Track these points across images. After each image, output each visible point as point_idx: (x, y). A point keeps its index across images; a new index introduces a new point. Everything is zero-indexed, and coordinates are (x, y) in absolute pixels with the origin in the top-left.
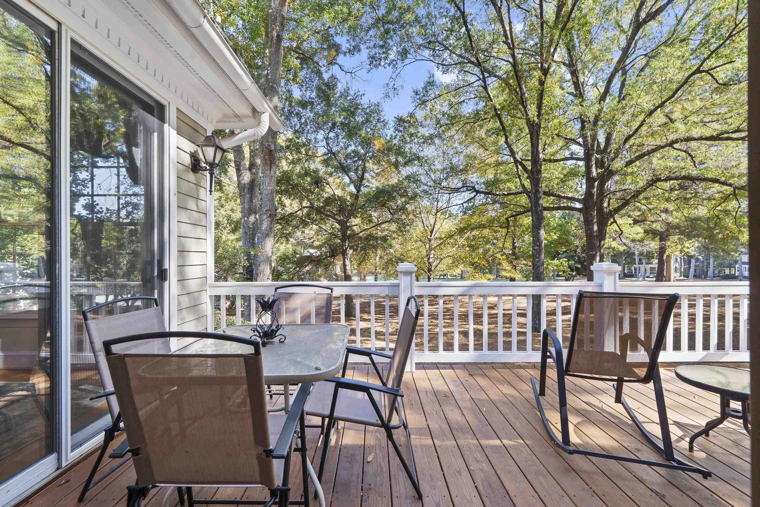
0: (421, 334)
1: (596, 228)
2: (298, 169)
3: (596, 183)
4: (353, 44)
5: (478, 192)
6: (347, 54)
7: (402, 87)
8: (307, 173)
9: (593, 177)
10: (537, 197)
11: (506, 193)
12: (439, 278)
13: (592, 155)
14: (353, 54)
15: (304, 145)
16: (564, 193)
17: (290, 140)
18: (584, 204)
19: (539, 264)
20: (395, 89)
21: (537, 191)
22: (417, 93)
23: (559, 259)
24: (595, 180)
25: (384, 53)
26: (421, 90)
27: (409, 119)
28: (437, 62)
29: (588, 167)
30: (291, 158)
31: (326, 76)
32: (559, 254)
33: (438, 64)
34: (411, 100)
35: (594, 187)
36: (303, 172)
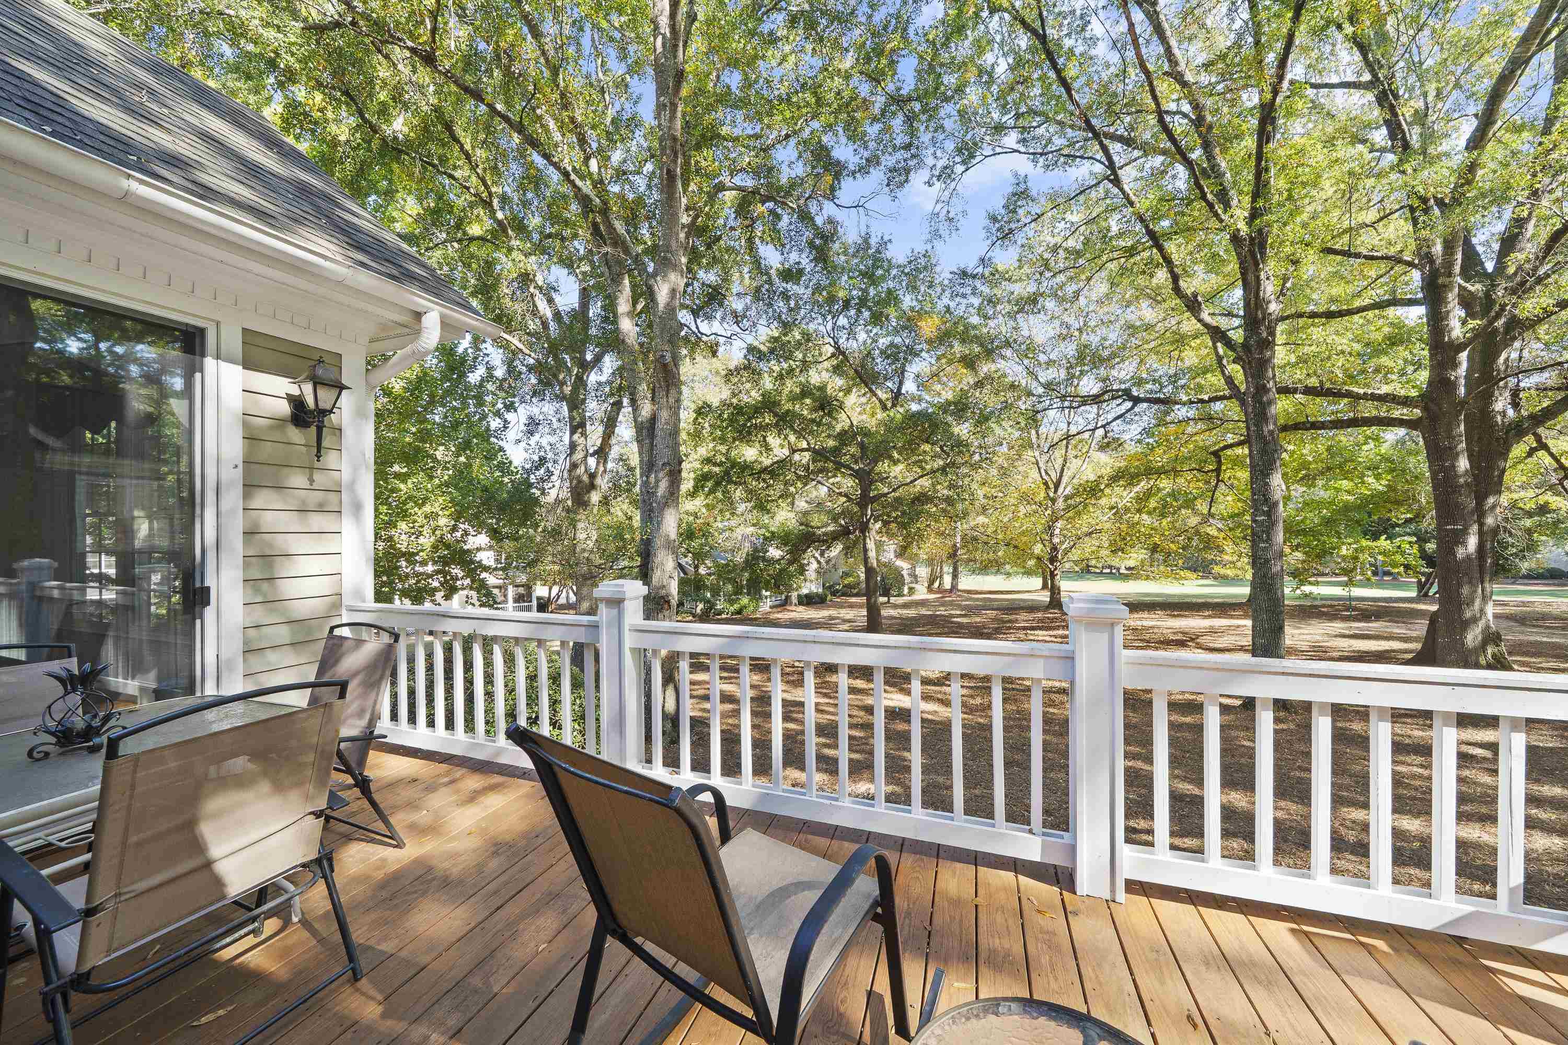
0: (984, 688)
1: (1463, 464)
2: (790, 385)
3: (1463, 356)
4: (866, 154)
5: (1136, 400)
6: (858, 175)
7: (965, 213)
8: (806, 392)
9: (1451, 342)
10: (1261, 403)
11: (1206, 397)
12: (1101, 573)
13: (1447, 287)
14: (868, 173)
15: (799, 343)
16: (1367, 385)
17: (775, 339)
18: (1425, 409)
19: (1270, 555)
20: (951, 220)
21: (1262, 390)
22: (994, 219)
23: (1390, 538)
24: (1460, 347)
25: (913, 156)
26: (1003, 211)
27: (980, 270)
28: (1032, 151)
29: (1437, 320)
30: (777, 368)
31: (819, 221)
32: (1394, 526)
33: (1034, 154)
34: (983, 234)
35: (1455, 365)
36: (798, 390)
